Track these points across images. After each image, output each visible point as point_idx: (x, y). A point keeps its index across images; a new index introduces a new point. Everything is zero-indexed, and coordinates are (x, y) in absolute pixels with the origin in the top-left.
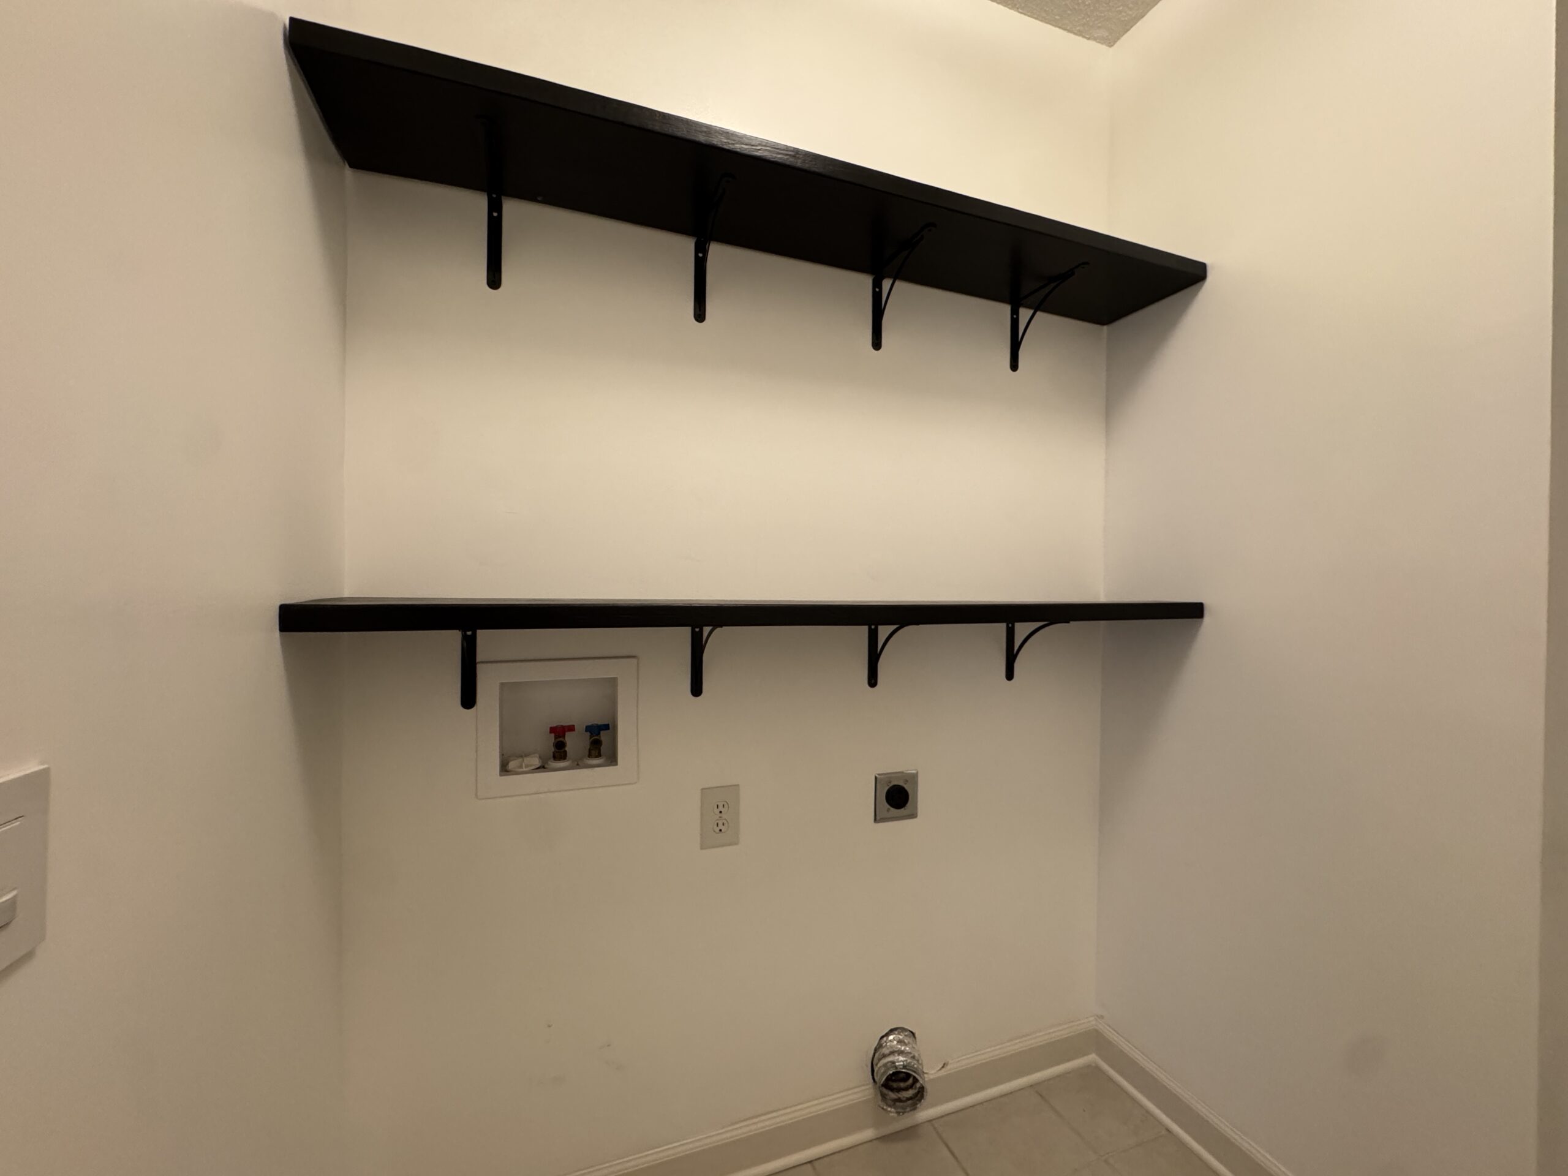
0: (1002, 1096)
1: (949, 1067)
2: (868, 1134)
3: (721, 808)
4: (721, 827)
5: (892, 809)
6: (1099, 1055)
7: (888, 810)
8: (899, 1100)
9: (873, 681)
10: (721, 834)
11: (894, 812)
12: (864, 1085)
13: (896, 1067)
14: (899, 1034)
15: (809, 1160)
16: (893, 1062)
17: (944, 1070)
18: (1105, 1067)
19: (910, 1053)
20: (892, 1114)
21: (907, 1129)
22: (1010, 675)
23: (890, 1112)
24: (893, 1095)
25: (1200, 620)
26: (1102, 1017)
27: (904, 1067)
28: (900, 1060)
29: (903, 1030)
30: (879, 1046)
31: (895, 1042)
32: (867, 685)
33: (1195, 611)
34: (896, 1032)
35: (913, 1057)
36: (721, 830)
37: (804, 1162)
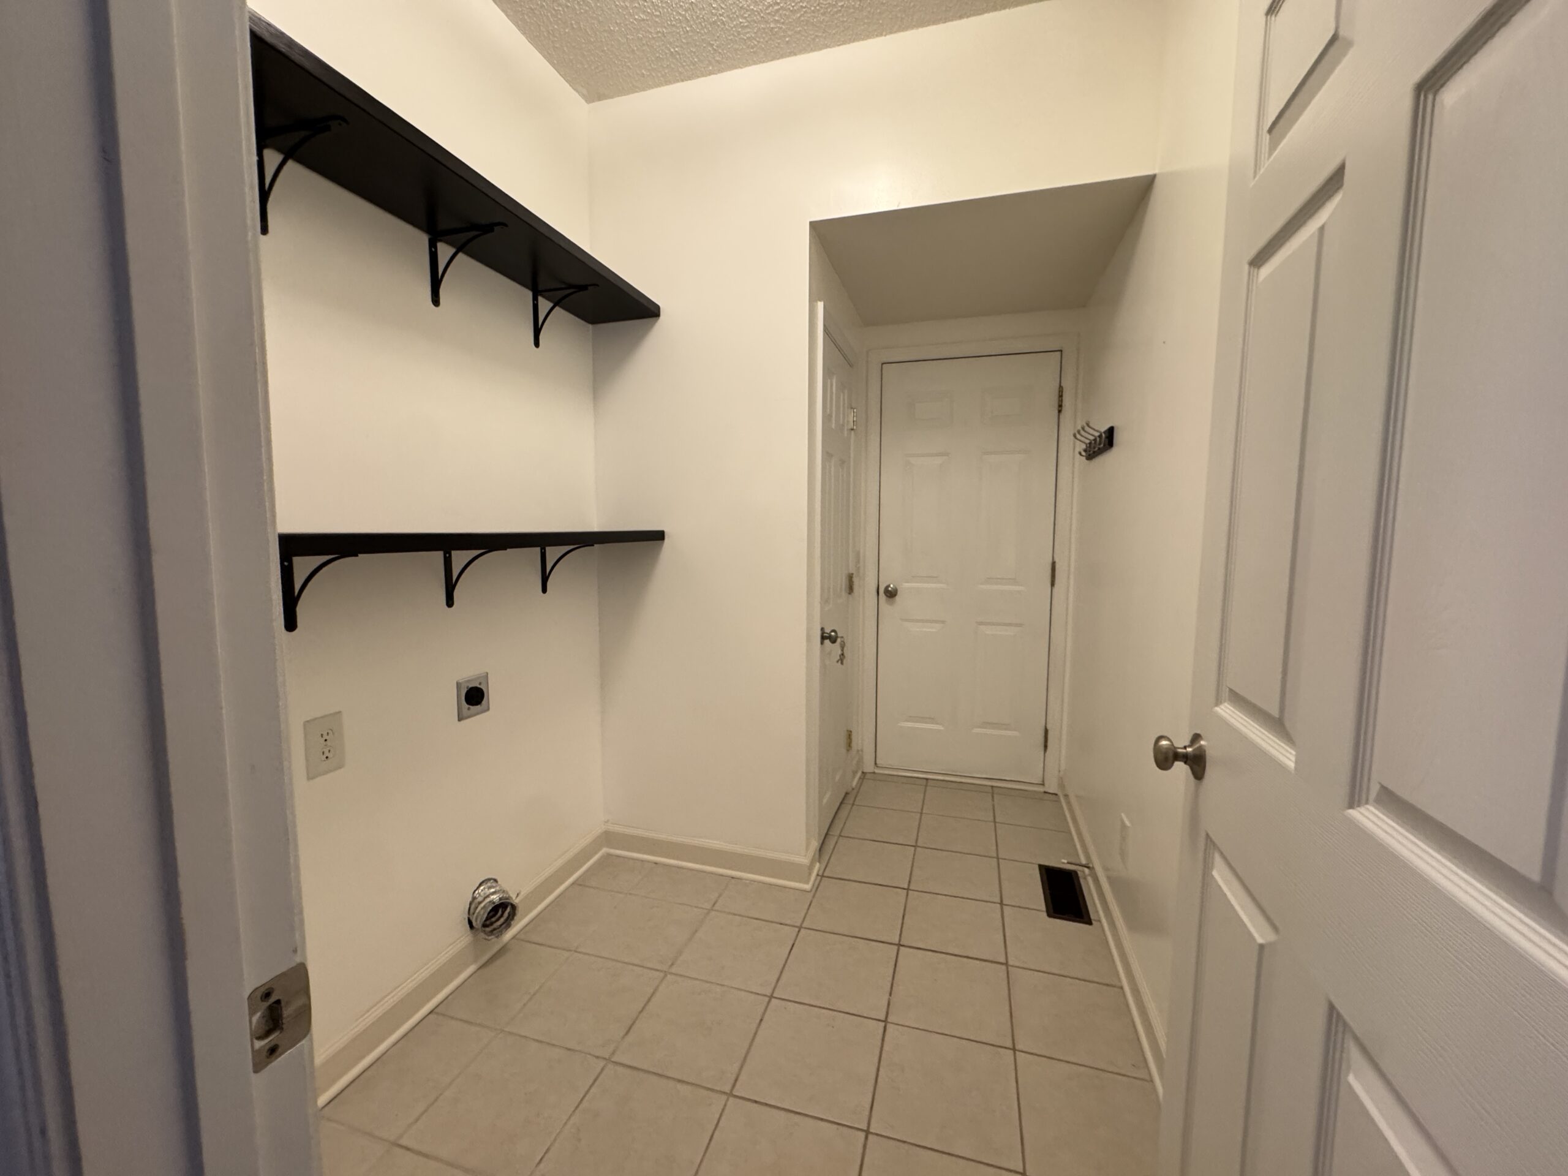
0: (556, 899)
1: (522, 893)
2: (472, 968)
3: (325, 737)
4: (327, 754)
5: (471, 707)
6: (608, 847)
7: (469, 709)
8: (495, 929)
9: (450, 603)
10: (327, 761)
11: (474, 708)
12: (462, 936)
13: (494, 903)
14: (486, 884)
15: (430, 1011)
16: (490, 902)
17: (518, 897)
18: (612, 851)
19: (501, 890)
20: (493, 940)
21: (500, 950)
22: (544, 590)
23: (492, 939)
24: (488, 929)
25: (661, 542)
26: (608, 821)
27: (500, 899)
28: (495, 898)
29: (489, 880)
30: (474, 898)
31: (486, 890)
32: (446, 606)
33: (659, 536)
34: (484, 884)
35: (504, 892)
36: (327, 757)
37: (426, 1014)
